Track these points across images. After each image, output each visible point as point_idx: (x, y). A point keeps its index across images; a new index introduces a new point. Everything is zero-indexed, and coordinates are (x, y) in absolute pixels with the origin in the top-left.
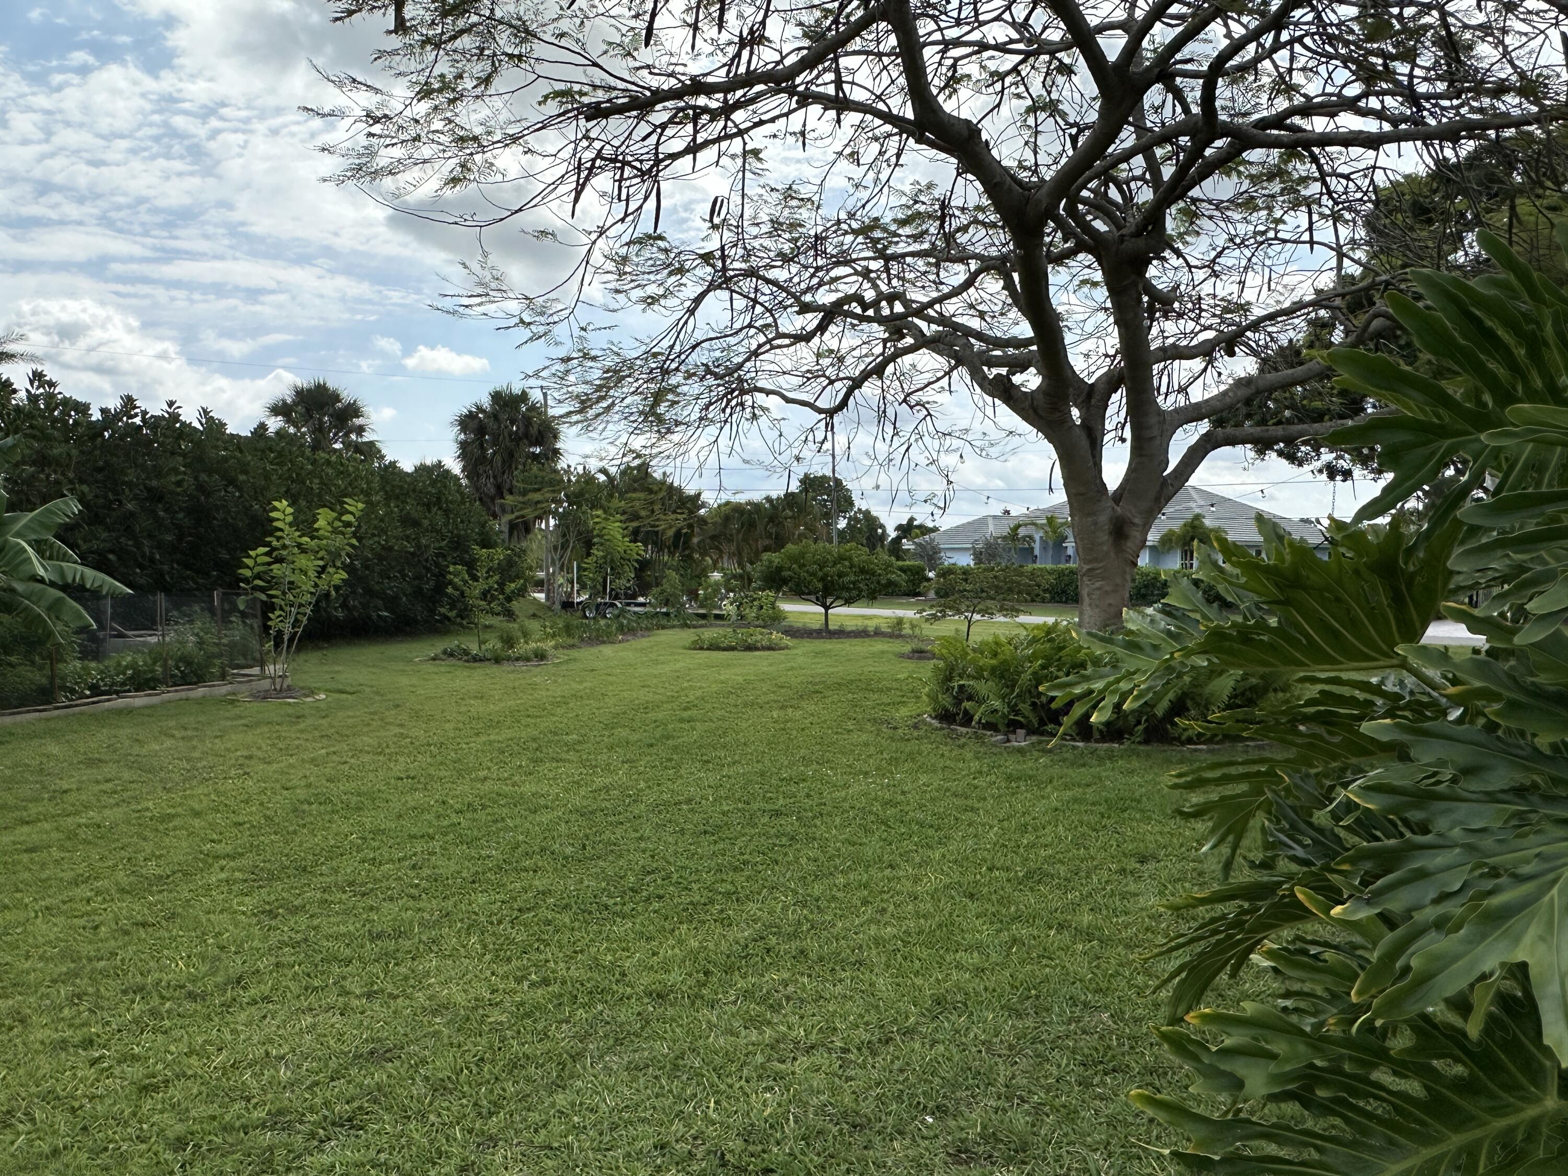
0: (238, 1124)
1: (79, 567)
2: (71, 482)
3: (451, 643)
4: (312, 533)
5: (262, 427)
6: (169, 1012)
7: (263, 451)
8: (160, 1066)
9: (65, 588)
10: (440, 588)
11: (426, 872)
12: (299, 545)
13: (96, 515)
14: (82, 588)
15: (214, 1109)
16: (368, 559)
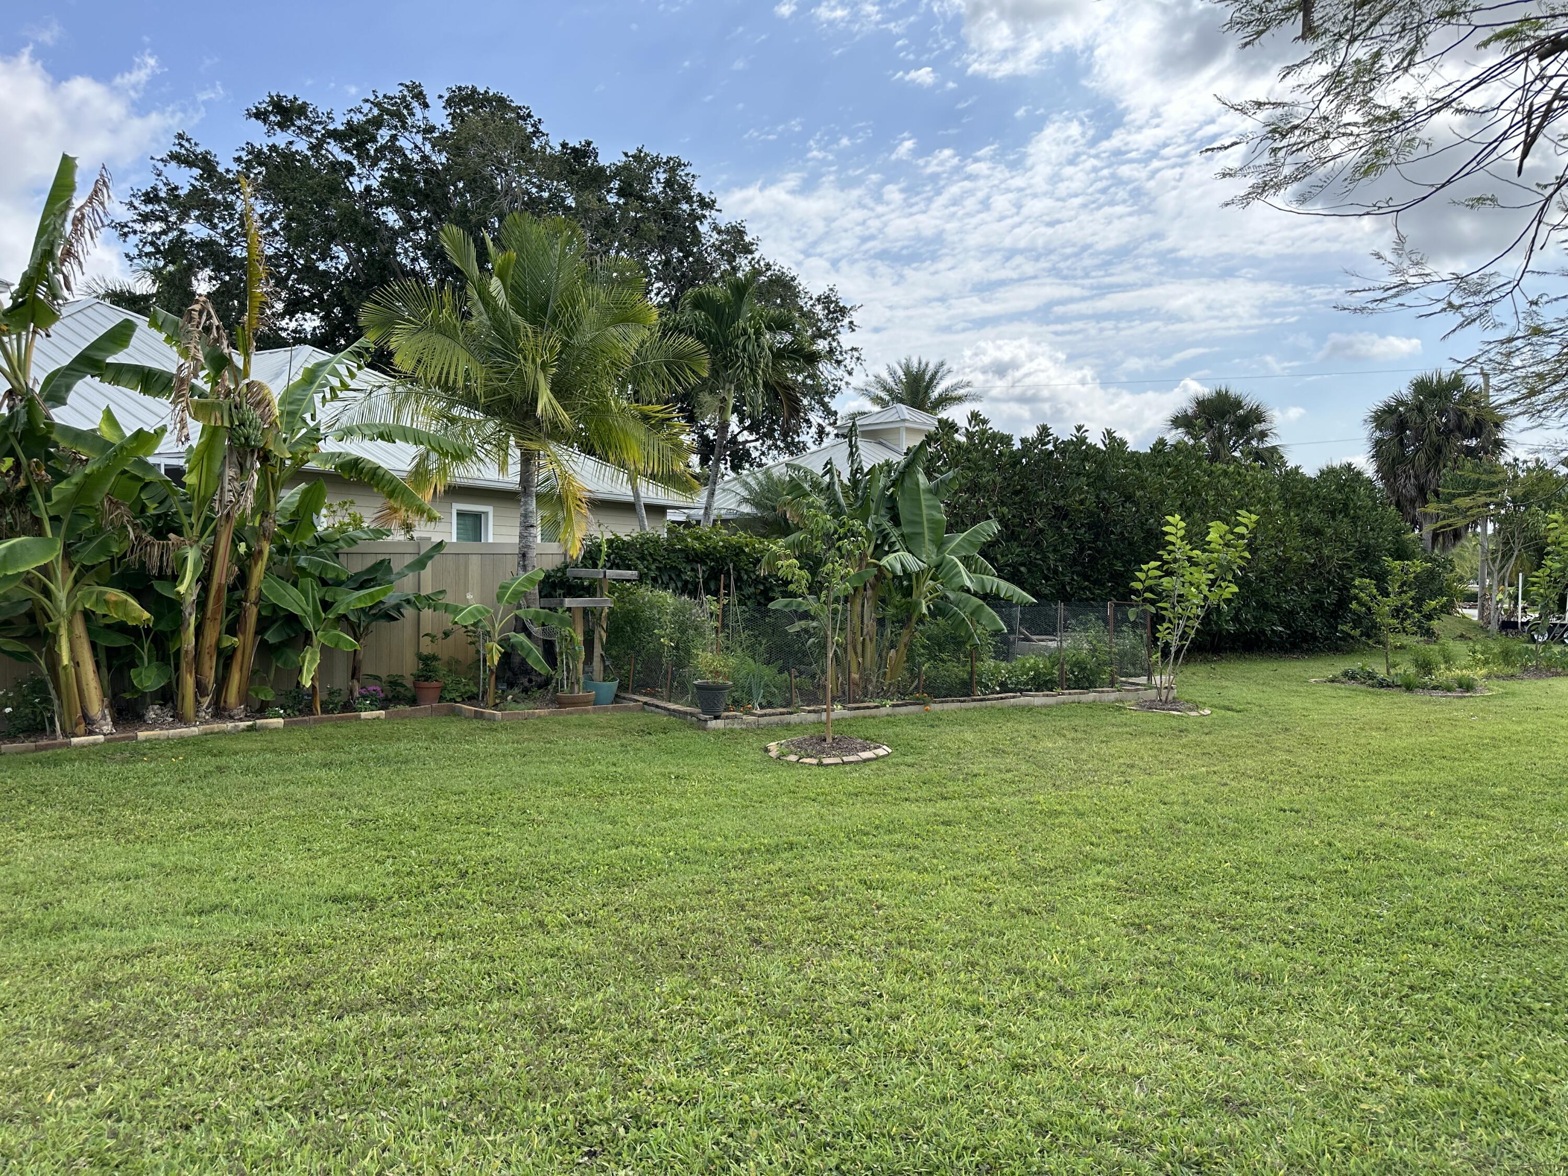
0: (1092, 1129)
1: (996, 580)
2: (995, 505)
3: (1354, 664)
4: (1204, 546)
5: (1162, 442)
6: (1042, 1000)
7: (1161, 466)
8: (1030, 1050)
9: (985, 597)
10: (1343, 603)
11: (1303, 918)
12: (1190, 559)
13: (1013, 532)
14: (997, 597)
15: (1072, 1107)
16: (1263, 572)
